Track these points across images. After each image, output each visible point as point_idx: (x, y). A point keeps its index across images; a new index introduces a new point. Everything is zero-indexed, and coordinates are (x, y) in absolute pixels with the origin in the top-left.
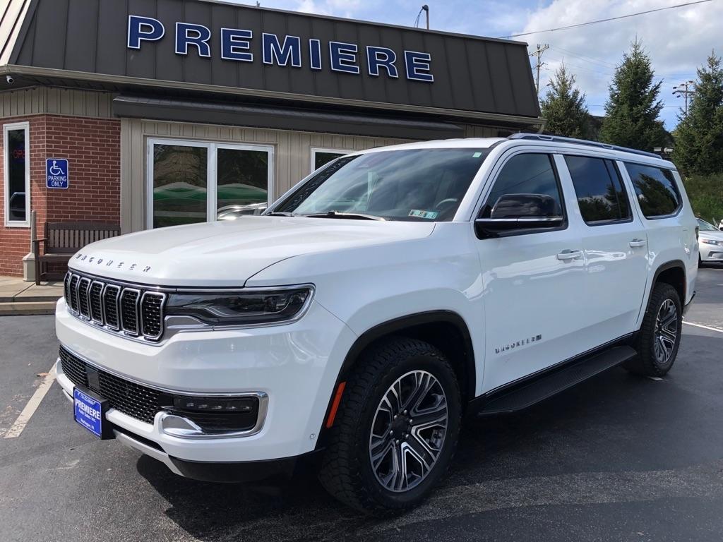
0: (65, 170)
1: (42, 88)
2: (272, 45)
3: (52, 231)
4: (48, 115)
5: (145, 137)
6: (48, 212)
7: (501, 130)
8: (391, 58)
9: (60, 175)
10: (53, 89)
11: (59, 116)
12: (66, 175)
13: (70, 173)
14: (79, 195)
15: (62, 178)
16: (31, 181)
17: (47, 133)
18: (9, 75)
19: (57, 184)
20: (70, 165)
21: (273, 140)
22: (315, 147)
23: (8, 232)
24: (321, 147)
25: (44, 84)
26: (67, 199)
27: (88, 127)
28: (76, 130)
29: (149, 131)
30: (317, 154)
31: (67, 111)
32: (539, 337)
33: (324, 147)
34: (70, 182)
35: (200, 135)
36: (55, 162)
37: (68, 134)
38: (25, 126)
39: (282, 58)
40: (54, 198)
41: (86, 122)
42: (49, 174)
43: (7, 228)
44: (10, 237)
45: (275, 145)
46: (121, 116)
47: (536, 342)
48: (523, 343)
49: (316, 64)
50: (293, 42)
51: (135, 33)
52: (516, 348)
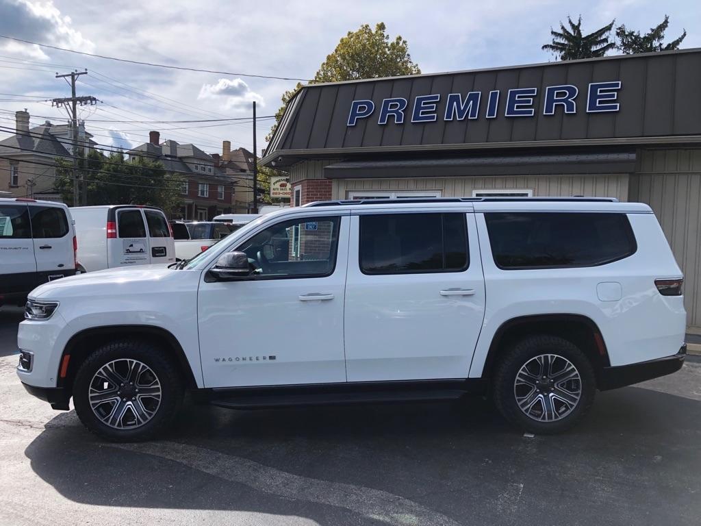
1: (306, 162)
2: (455, 103)
4: (308, 180)
5: (347, 192)
8: (571, 95)
11: (313, 180)
17: (307, 192)
18: (280, 156)
21: (438, 187)
22: (475, 188)
24: (481, 188)
25: (307, 159)
29: (350, 187)
30: (477, 195)
32: (272, 358)
35: (384, 187)
38: (300, 187)
39: (461, 113)
45: (442, 190)
46: (331, 179)
47: (268, 360)
48: (251, 359)
49: (491, 113)
50: (474, 98)
51: (354, 114)
52: (241, 362)
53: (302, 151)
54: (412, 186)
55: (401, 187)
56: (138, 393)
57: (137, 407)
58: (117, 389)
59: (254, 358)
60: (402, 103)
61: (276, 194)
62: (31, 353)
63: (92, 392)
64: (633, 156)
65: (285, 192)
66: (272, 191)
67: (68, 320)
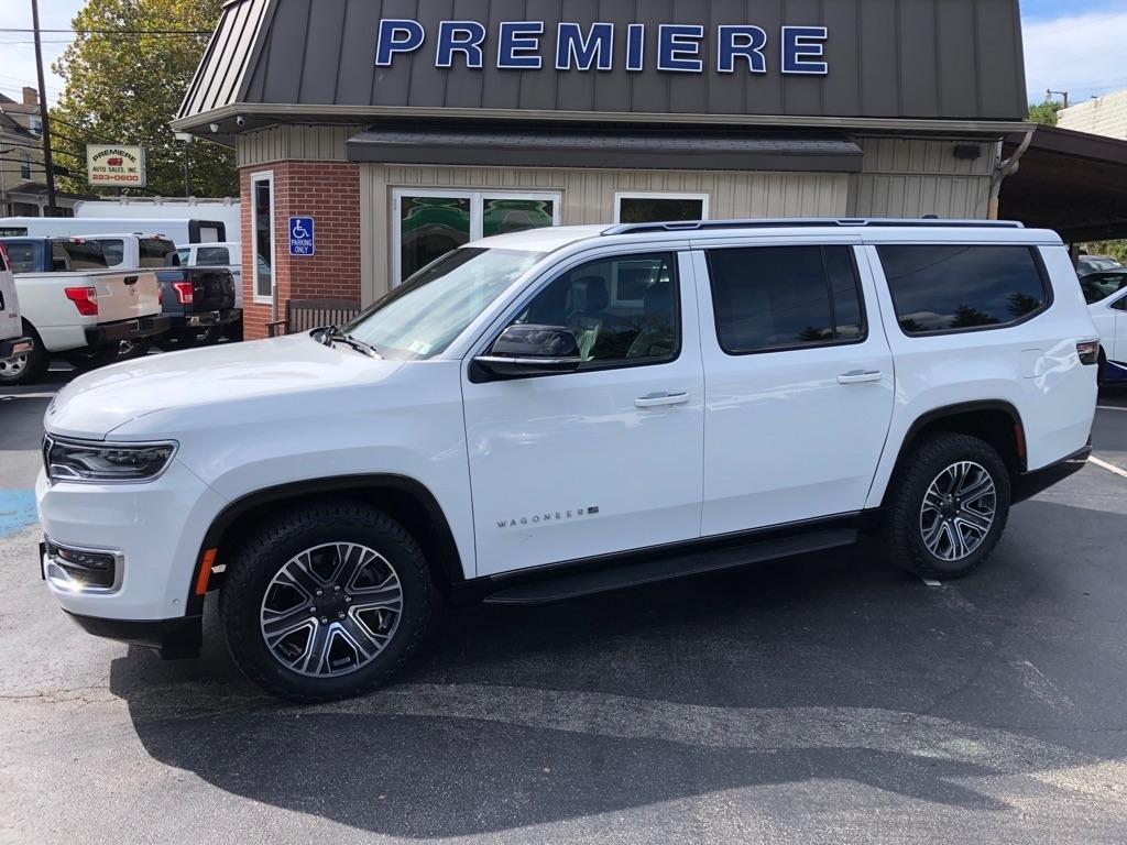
0: (310, 232)
1: (284, 127)
2: (571, 40)
3: (294, 311)
4: (289, 161)
5: (389, 188)
6: (292, 286)
7: (960, 143)
8: (757, 43)
9: (305, 238)
10: (297, 127)
11: (302, 161)
12: (310, 238)
13: (317, 236)
14: (326, 264)
15: (307, 243)
16: (276, 247)
17: (290, 184)
18: (239, 115)
19: (300, 249)
20: (316, 225)
21: (558, 183)
22: (619, 190)
23: (256, 310)
24: (629, 190)
25: (285, 122)
26: (313, 269)
27: (336, 173)
28: (323, 179)
29: (394, 179)
30: (623, 201)
31: (312, 155)
32: (592, 510)
33: (634, 190)
34: (317, 247)
35: (460, 181)
36: (298, 222)
37: (313, 184)
38: (268, 175)
39: (583, 59)
40: (297, 267)
41: (334, 167)
42: (292, 237)
43: (257, 304)
44: (258, 315)
45: (563, 191)
46: (358, 162)
47: (586, 516)
48: (558, 517)
49: (634, 63)
50: (602, 32)
51: (386, 45)
52: (543, 522)
53: (288, 108)
54: (510, 180)
55: (492, 182)
56: (352, 603)
57: (355, 631)
58: (309, 604)
59: (563, 515)
60: (477, 32)
61: (101, 177)
62: (117, 553)
63: (267, 615)
64: (852, 147)
65: (121, 174)
66: (91, 173)
67: (210, 479)
